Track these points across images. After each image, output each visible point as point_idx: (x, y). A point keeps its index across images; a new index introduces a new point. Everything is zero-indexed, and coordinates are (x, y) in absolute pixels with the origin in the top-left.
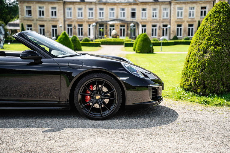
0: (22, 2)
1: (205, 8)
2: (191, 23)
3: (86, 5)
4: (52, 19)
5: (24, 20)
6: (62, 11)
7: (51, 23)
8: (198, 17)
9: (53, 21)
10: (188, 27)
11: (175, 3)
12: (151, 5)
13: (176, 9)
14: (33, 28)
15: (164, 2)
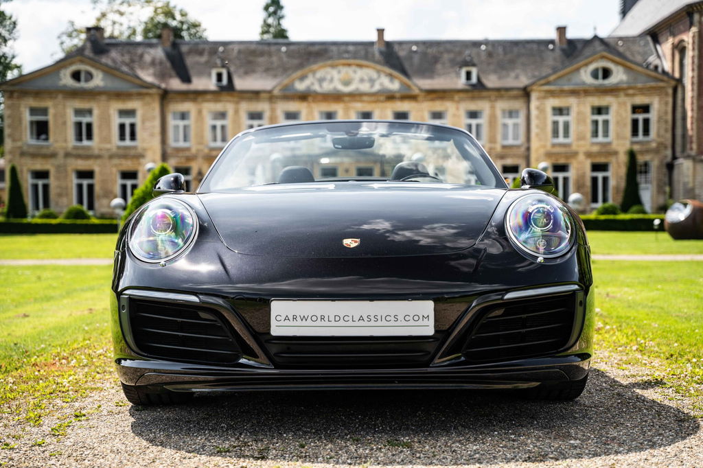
0: (16, 95)
1: (645, 109)
2: (601, 160)
3: (237, 103)
4: (121, 152)
5: (23, 154)
6: (157, 123)
7: (116, 165)
8: (624, 138)
9: (125, 157)
10: (589, 174)
11: (542, 94)
12: (461, 100)
13: (549, 111)
14: (52, 182)
15: (507, 90)
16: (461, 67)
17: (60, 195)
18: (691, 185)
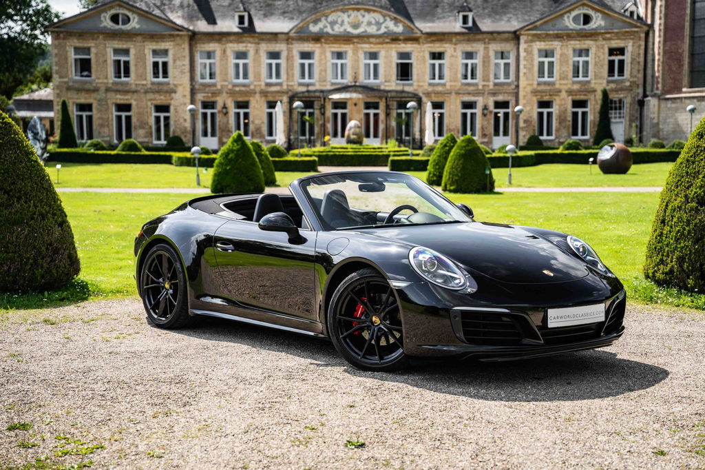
0: (62, 35)
1: (621, 51)
2: (582, 97)
3: (258, 44)
4: (155, 87)
5: (68, 89)
6: (187, 62)
8: (604, 79)
9: (158, 92)
10: (570, 109)
11: (530, 38)
12: (459, 42)
13: (536, 52)
14: (95, 113)
15: (499, 33)
16: (459, 12)
17: (102, 126)
18: (656, 121)
